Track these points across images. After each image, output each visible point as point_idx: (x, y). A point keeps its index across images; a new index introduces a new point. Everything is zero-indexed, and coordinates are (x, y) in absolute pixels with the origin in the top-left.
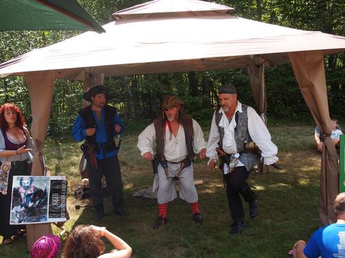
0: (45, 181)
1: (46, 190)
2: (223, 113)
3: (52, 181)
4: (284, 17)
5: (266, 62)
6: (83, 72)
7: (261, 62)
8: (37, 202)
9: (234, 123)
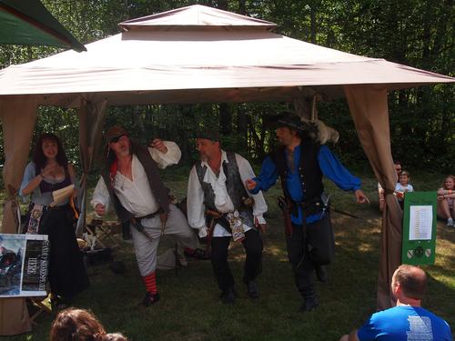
0: (18, 240)
1: (19, 253)
2: (207, 165)
3: (28, 241)
4: (344, 37)
5: (318, 95)
8: (7, 269)
9: (222, 176)
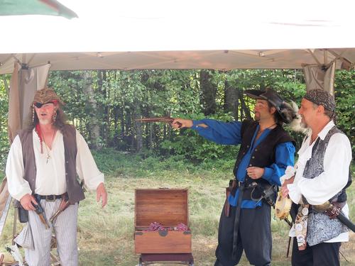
5: (338, 61)
6: (13, 60)
7: (329, 60)
